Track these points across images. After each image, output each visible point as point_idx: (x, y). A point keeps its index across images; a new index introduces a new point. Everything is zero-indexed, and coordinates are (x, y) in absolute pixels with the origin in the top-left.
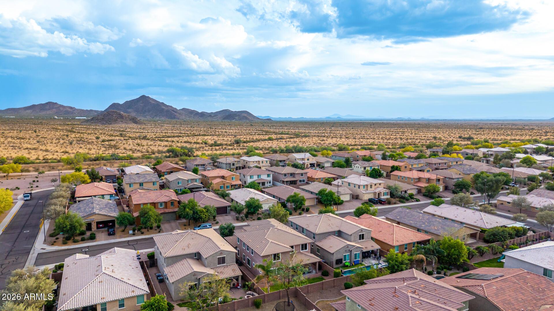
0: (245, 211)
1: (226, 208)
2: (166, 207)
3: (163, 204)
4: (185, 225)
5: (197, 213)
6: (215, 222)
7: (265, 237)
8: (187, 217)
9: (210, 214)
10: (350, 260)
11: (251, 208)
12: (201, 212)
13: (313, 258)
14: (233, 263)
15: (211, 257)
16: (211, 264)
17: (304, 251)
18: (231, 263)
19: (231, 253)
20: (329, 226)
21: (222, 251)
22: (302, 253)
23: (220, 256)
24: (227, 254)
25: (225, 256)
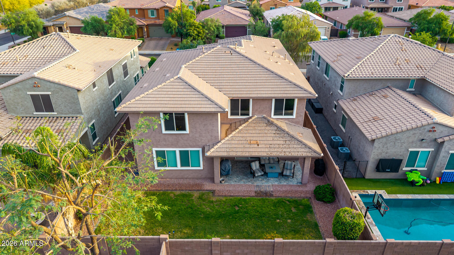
1: (244, 27)
2: (158, 18)
3: (155, 12)
4: (176, 45)
5: (185, 26)
7: (184, 66)
10: (431, 167)
12: (192, 26)
13: (296, 142)
14: (75, 114)
15: (11, 90)
16: (16, 108)
17: (281, 119)
18: (70, 113)
19: (64, 89)
20: (395, 65)
21: (38, 80)
22: (270, 123)
23: (35, 91)
24: (52, 90)
25: (49, 93)
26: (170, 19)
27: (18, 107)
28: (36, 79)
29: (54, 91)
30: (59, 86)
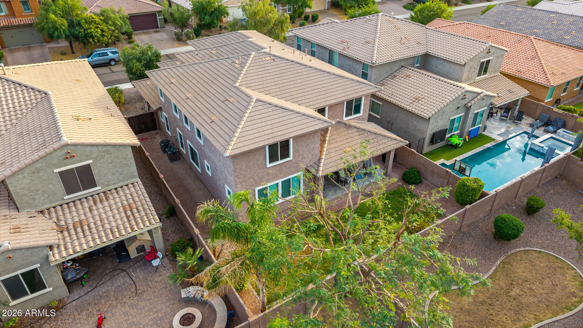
0: (194, 21)
1: (153, 15)
2: (12, 14)
4: (63, 54)
5: (79, 24)
7: (237, 84)
8: (56, 34)
9: (113, 28)
10: (462, 129)
11: (205, 14)
12: (90, 23)
13: (381, 137)
14: (127, 180)
15: (25, 174)
16: (34, 199)
17: (351, 119)
18: (120, 181)
19: (112, 150)
20: (402, 44)
21: (71, 147)
22: (348, 126)
23: (66, 165)
24: (94, 156)
25: (90, 162)
27: (37, 197)
28: (68, 147)
29: (97, 156)
30: (105, 148)
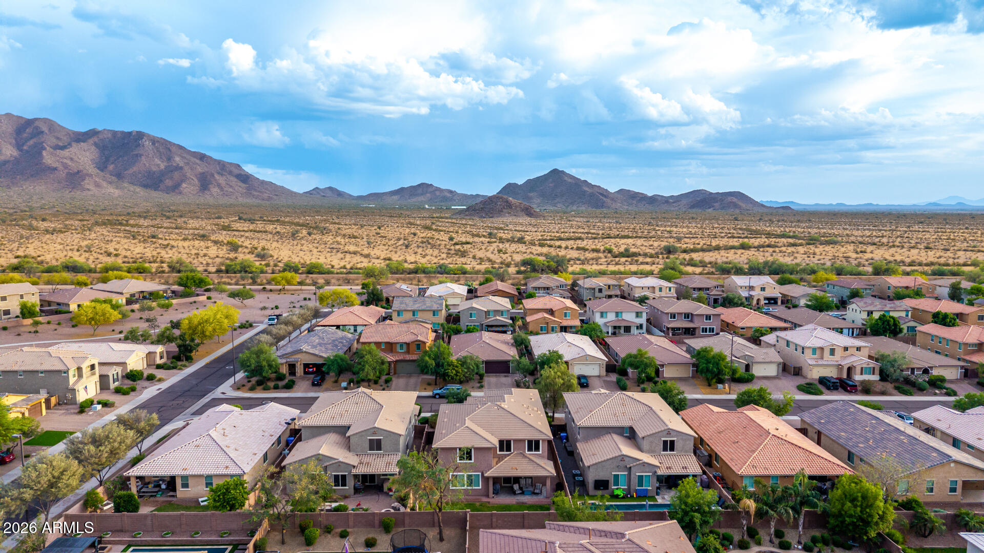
1: (506, 363)
2: (408, 352)
3: (405, 346)
4: (429, 384)
6: (479, 385)
7: (467, 418)
8: (426, 370)
9: (466, 370)
10: (629, 485)
12: (451, 366)
13: (541, 467)
14: (395, 452)
15: (358, 436)
17: (532, 454)
18: (392, 451)
19: (392, 435)
21: (376, 429)
22: (524, 456)
23: (372, 437)
24: (384, 435)
25: (382, 438)
26: (427, 358)
27: (358, 448)
30: (389, 433)
